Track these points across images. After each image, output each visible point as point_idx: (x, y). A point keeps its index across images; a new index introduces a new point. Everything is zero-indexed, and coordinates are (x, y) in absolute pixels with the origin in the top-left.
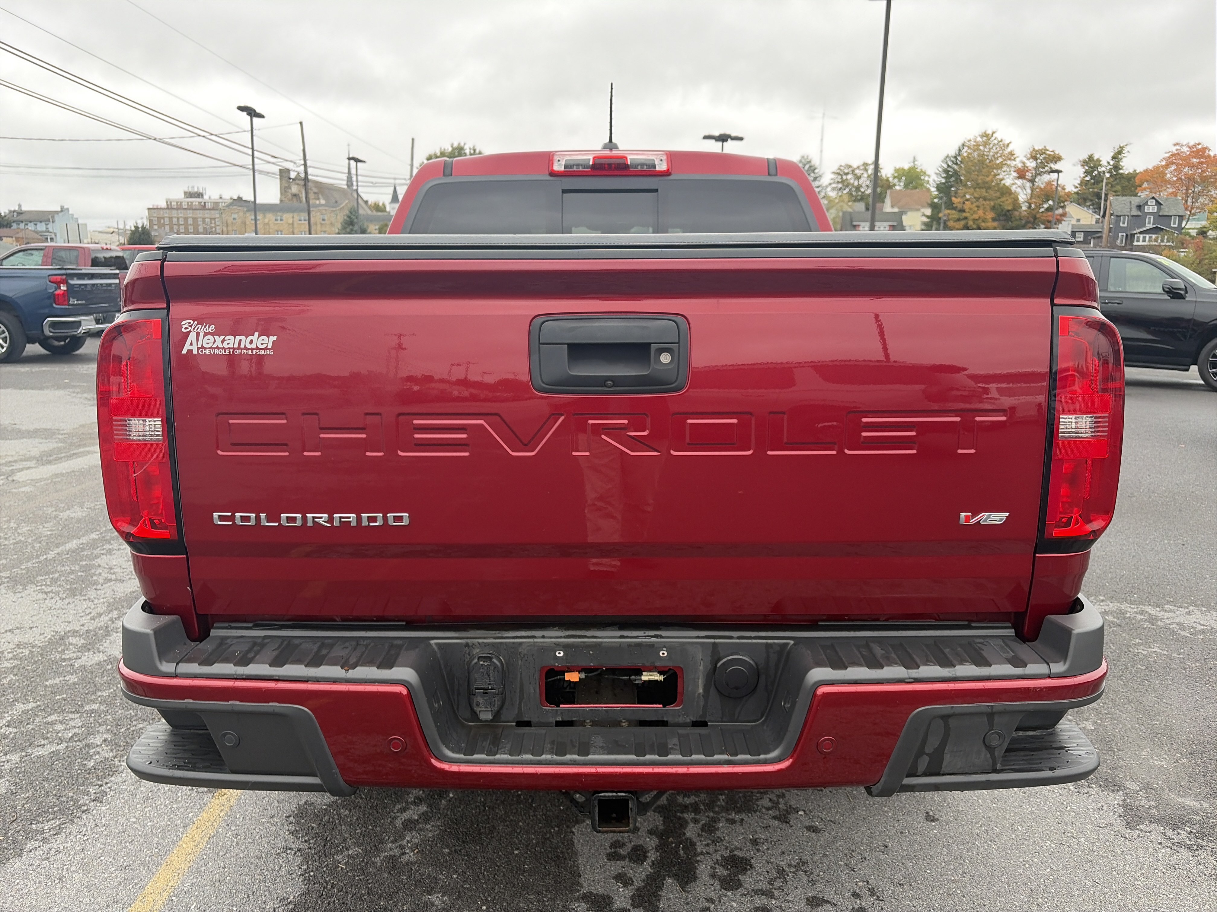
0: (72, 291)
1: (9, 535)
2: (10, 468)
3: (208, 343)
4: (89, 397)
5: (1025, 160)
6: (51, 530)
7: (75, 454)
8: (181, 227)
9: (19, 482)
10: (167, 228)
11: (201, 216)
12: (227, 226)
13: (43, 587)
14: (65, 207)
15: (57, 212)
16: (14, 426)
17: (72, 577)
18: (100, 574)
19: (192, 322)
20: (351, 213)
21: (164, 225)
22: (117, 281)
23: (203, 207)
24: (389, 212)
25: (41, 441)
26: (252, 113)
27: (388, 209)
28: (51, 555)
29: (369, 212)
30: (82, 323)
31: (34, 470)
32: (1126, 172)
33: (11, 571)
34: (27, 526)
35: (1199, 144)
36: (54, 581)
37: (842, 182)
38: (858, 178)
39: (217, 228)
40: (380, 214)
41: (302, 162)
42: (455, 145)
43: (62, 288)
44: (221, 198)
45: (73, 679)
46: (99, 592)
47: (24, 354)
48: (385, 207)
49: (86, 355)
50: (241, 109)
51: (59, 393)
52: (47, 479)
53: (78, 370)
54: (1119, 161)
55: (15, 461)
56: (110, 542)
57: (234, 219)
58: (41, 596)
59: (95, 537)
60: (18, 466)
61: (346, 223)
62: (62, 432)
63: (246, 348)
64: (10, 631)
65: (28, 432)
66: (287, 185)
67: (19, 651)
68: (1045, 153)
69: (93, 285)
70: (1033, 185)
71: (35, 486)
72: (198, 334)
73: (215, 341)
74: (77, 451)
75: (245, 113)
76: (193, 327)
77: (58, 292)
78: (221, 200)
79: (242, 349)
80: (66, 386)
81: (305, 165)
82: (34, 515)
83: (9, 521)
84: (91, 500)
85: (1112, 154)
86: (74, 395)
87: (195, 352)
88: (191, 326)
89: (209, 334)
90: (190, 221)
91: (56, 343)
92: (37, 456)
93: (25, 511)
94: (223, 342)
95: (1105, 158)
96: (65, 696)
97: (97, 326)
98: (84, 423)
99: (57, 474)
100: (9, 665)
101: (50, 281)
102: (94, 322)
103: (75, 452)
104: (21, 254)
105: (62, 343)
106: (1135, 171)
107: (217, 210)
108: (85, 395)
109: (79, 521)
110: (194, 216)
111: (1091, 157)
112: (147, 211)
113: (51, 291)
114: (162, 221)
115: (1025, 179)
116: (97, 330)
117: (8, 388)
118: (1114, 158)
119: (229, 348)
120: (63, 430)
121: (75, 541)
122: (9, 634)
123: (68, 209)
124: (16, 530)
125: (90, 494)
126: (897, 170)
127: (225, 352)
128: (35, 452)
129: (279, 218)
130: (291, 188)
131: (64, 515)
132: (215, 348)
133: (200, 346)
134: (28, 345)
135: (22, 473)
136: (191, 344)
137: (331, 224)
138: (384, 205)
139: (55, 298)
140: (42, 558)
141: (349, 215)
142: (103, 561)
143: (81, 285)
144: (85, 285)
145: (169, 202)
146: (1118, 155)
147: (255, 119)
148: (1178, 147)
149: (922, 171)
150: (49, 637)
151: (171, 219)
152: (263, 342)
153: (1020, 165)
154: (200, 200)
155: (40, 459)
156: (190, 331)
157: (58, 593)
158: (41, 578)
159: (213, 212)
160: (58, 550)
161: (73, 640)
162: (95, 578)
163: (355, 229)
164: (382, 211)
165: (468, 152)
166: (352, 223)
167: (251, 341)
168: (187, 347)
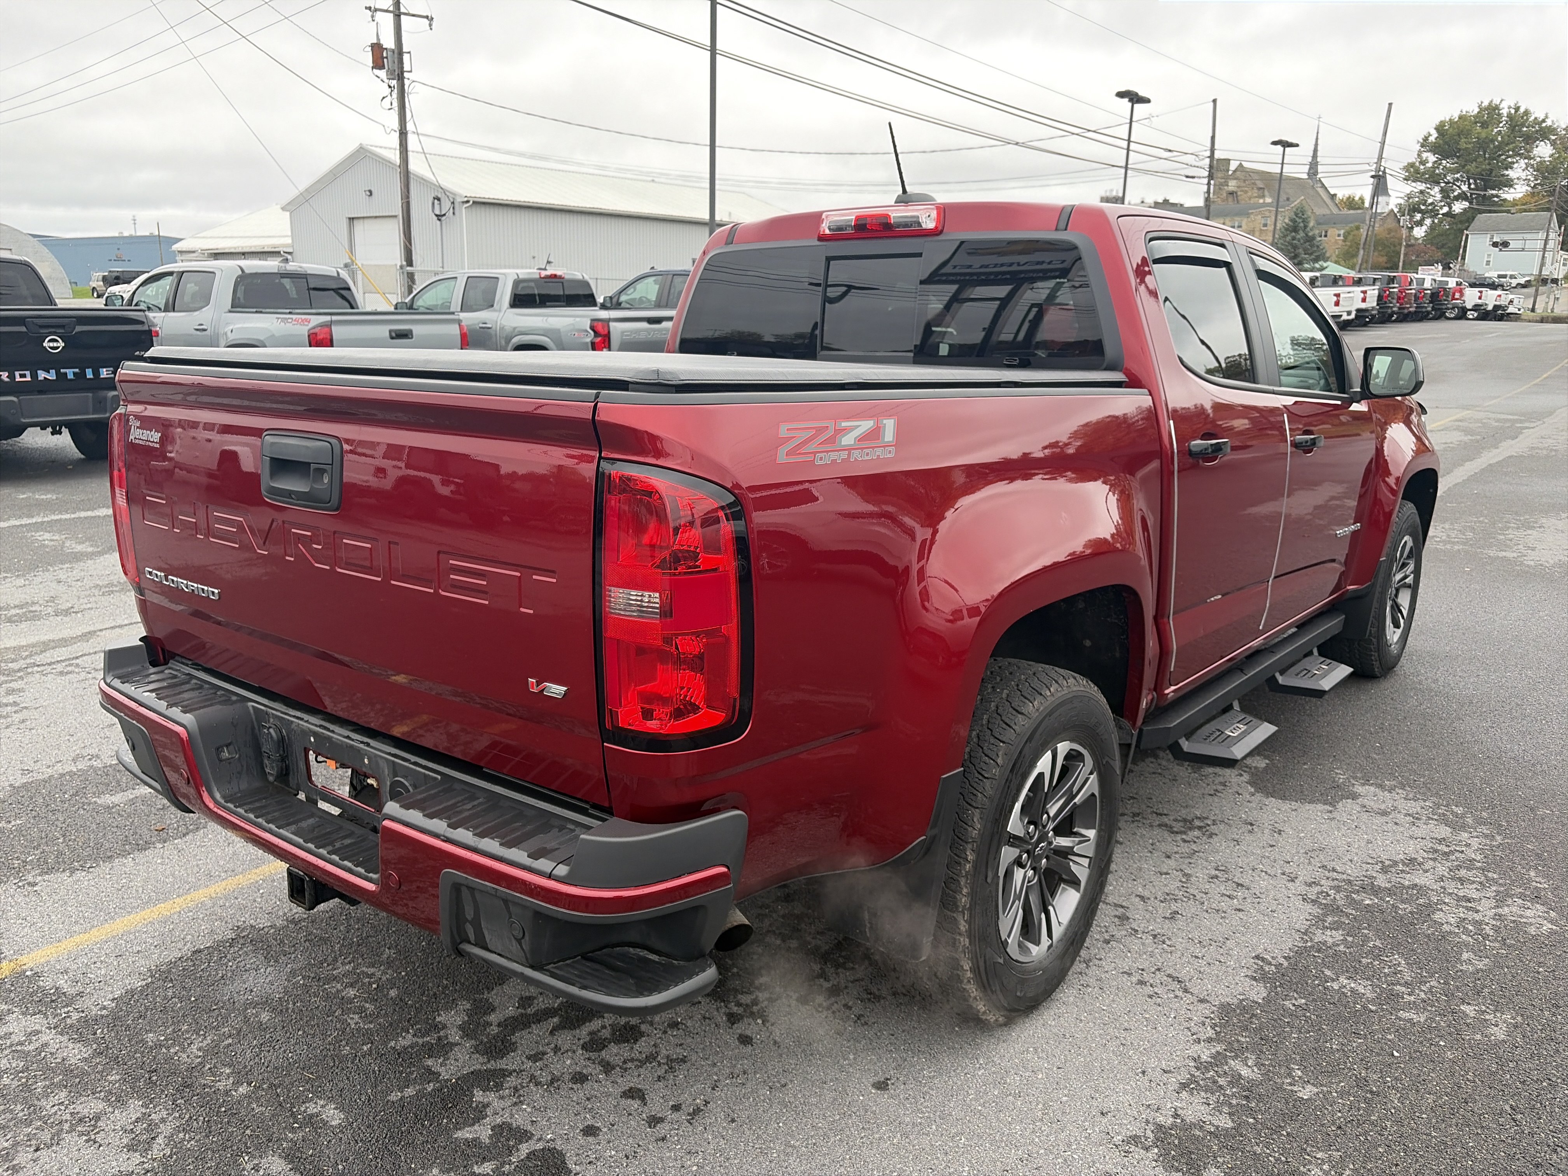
20: (1296, 215)
26: (1134, 98)
27: (1366, 206)
29: (1335, 211)
40: (1352, 212)
41: (1208, 154)
42: (1486, 104)
44: (1144, 202)
48: (1363, 202)
61: (1286, 230)
66: (1223, 181)
75: (1126, 100)
78: (1146, 205)
138: (1360, 200)
141: (1296, 218)
163: (1298, 237)
164: (1359, 208)
165: (1505, 112)
166: (1295, 229)
167: (152, 436)
168: (131, 437)
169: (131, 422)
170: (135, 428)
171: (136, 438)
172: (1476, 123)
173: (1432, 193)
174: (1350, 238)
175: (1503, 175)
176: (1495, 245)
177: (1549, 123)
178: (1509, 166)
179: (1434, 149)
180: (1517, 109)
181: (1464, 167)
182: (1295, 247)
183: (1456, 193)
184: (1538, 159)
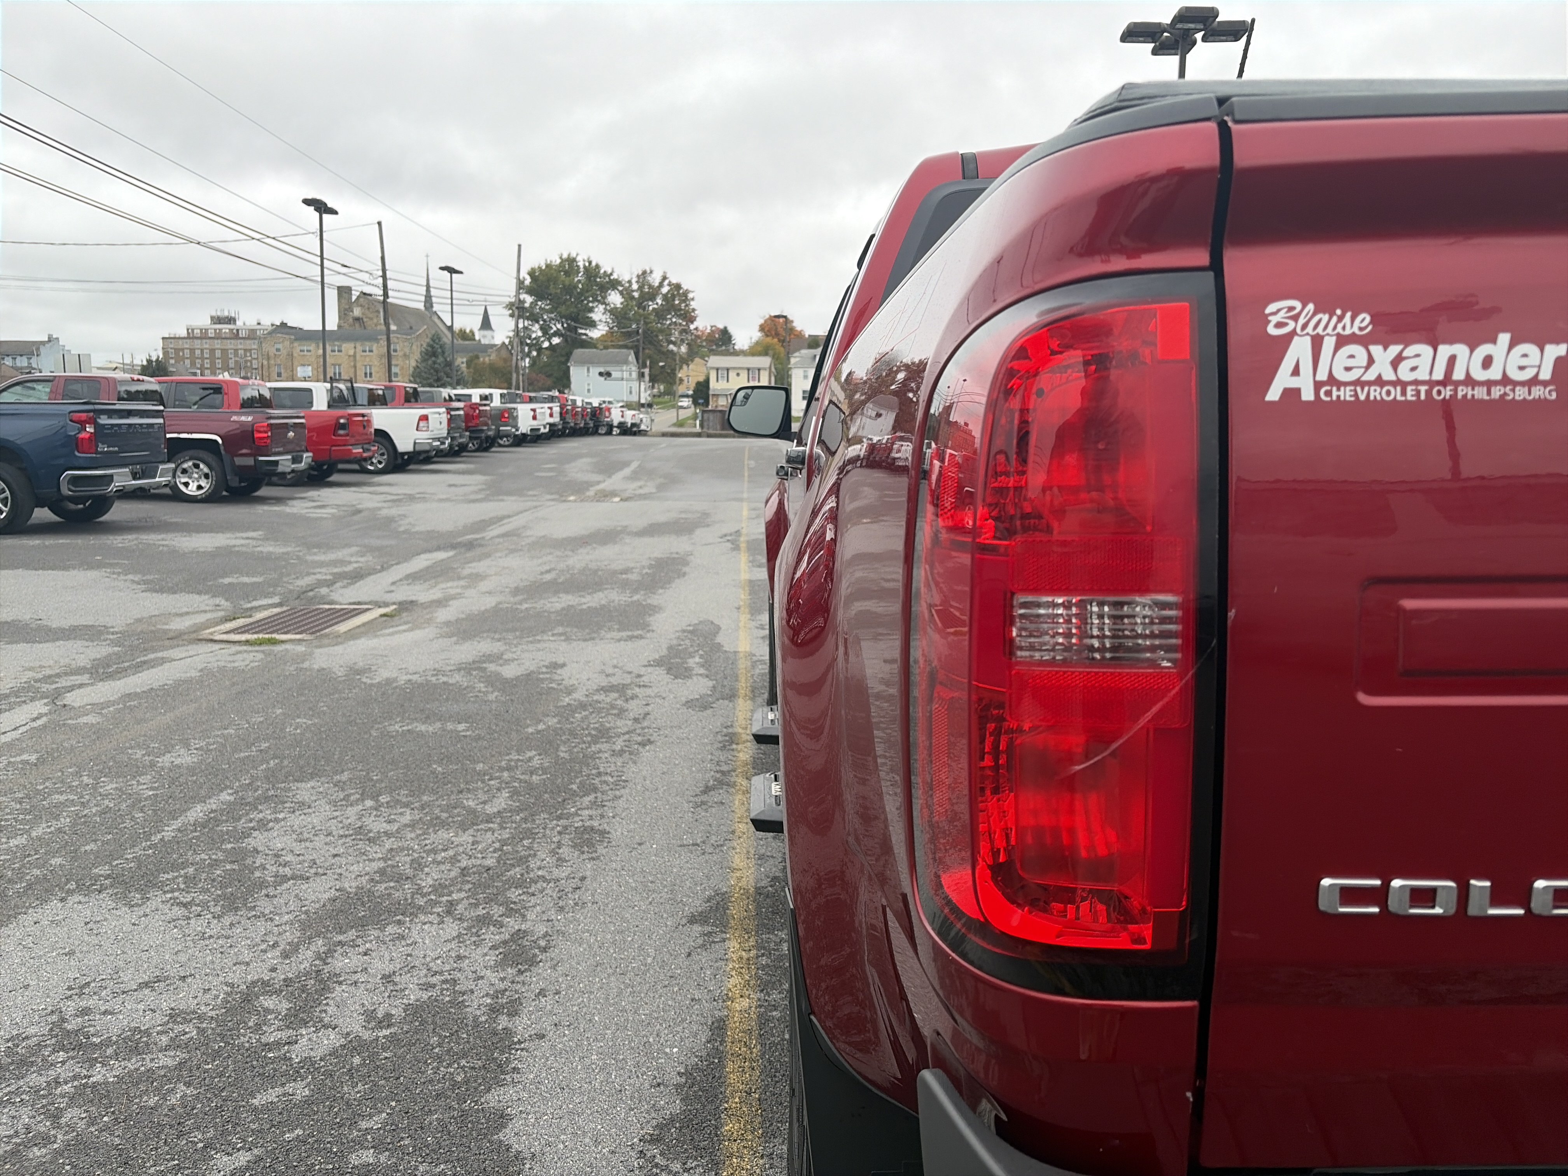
0: (101, 433)
1: (87, 797)
2: (54, 686)
3: (1348, 369)
4: (136, 579)
6: (152, 789)
7: (145, 662)
8: (206, 361)
9: (73, 708)
10: (188, 362)
11: (232, 347)
12: (268, 359)
13: (176, 894)
14: (54, 336)
15: (43, 343)
16: (40, 622)
17: (218, 872)
18: (263, 867)
19: (1298, 305)
20: (433, 341)
21: (183, 359)
22: (161, 421)
23: (235, 335)
24: (480, 340)
25: (86, 644)
26: (321, 208)
27: (477, 338)
28: (168, 833)
29: (455, 341)
30: (115, 477)
31: (90, 688)
33: (110, 863)
34: (111, 782)
36: (191, 881)
39: (254, 362)
40: (467, 342)
41: (380, 273)
42: (565, 256)
43: (88, 429)
44: (259, 324)
45: (300, 1090)
46: (275, 901)
47: (29, 523)
48: (473, 334)
49: (113, 522)
50: (307, 202)
51: (92, 574)
52: (114, 703)
53: (109, 542)
55: (58, 675)
56: (256, 808)
57: (278, 350)
58: (178, 912)
59: (228, 798)
60: (64, 682)
62: (112, 630)
63: (1469, 381)
64: (146, 985)
65: (63, 630)
66: (347, 307)
67: (179, 1028)
69: (130, 425)
71: (101, 713)
72: (1317, 342)
73: (1371, 361)
74: (146, 658)
75: (312, 208)
76: (1302, 321)
77: (82, 435)
78: (259, 327)
79: (1457, 384)
80: (99, 566)
81: (384, 277)
82: (115, 761)
83: (78, 774)
84: (197, 736)
86: (115, 576)
87: (1308, 395)
88: (1295, 318)
89: (1352, 339)
90: (218, 354)
91: (72, 506)
92: (89, 666)
93: (99, 755)
94: (1396, 363)
96: (299, 1132)
97: (133, 482)
98: (139, 616)
99: (130, 694)
100: (170, 1062)
101: (71, 421)
102: (131, 478)
103: (143, 659)
104: (18, 389)
105: (81, 506)
107: (255, 339)
108: (130, 577)
109: (192, 770)
110: (223, 347)
112: (161, 341)
113: (73, 433)
114: (181, 354)
116: (133, 488)
117: (17, 568)
119: (1416, 382)
120: (113, 627)
121: (199, 808)
122: (147, 991)
123: (57, 339)
124: (95, 788)
125: (191, 725)
127: (1404, 393)
128: (83, 661)
129: (336, 348)
130: (352, 311)
131: (165, 760)
132: (1370, 383)
133: (1322, 376)
134: (36, 509)
135: (74, 693)
136: (1296, 372)
137: (405, 355)
138: (472, 332)
139: (76, 443)
140: (156, 839)
141: (432, 343)
142: (257, 840)
143: (113, 425)
144: (119, 425)
145: (190, 331)
147: (325, 216)
150: (222, 996)
151: (192, 351)
152: (1524, 362)
154: (231, 326)
155: (93, 671)
156: (1294, 333)
157: (205, 905)
158: (166, 876)
159: (248, 342)
160: (177, 824)
161: (269, 1002)
162: (257, 874)
163: (438, 361)
164: (470, 340)
165: (581, 264)
166: (434, 354)
167: (1487, 362)
168: (1282, 381)
169: (1279, 325)
170: (1329, 344)
171: (1332, 380)
172: (560, 271)
173: (534, 329)
174: (473, 366)
175: (588, 317)
176: (601, 374)
177: (615, 276)
178: (591, 310)
179: (530, 291)
180: (590, 263)
181: (556, 308)
182: (437, 371)
183: (552, 331)
184: (612, 306)
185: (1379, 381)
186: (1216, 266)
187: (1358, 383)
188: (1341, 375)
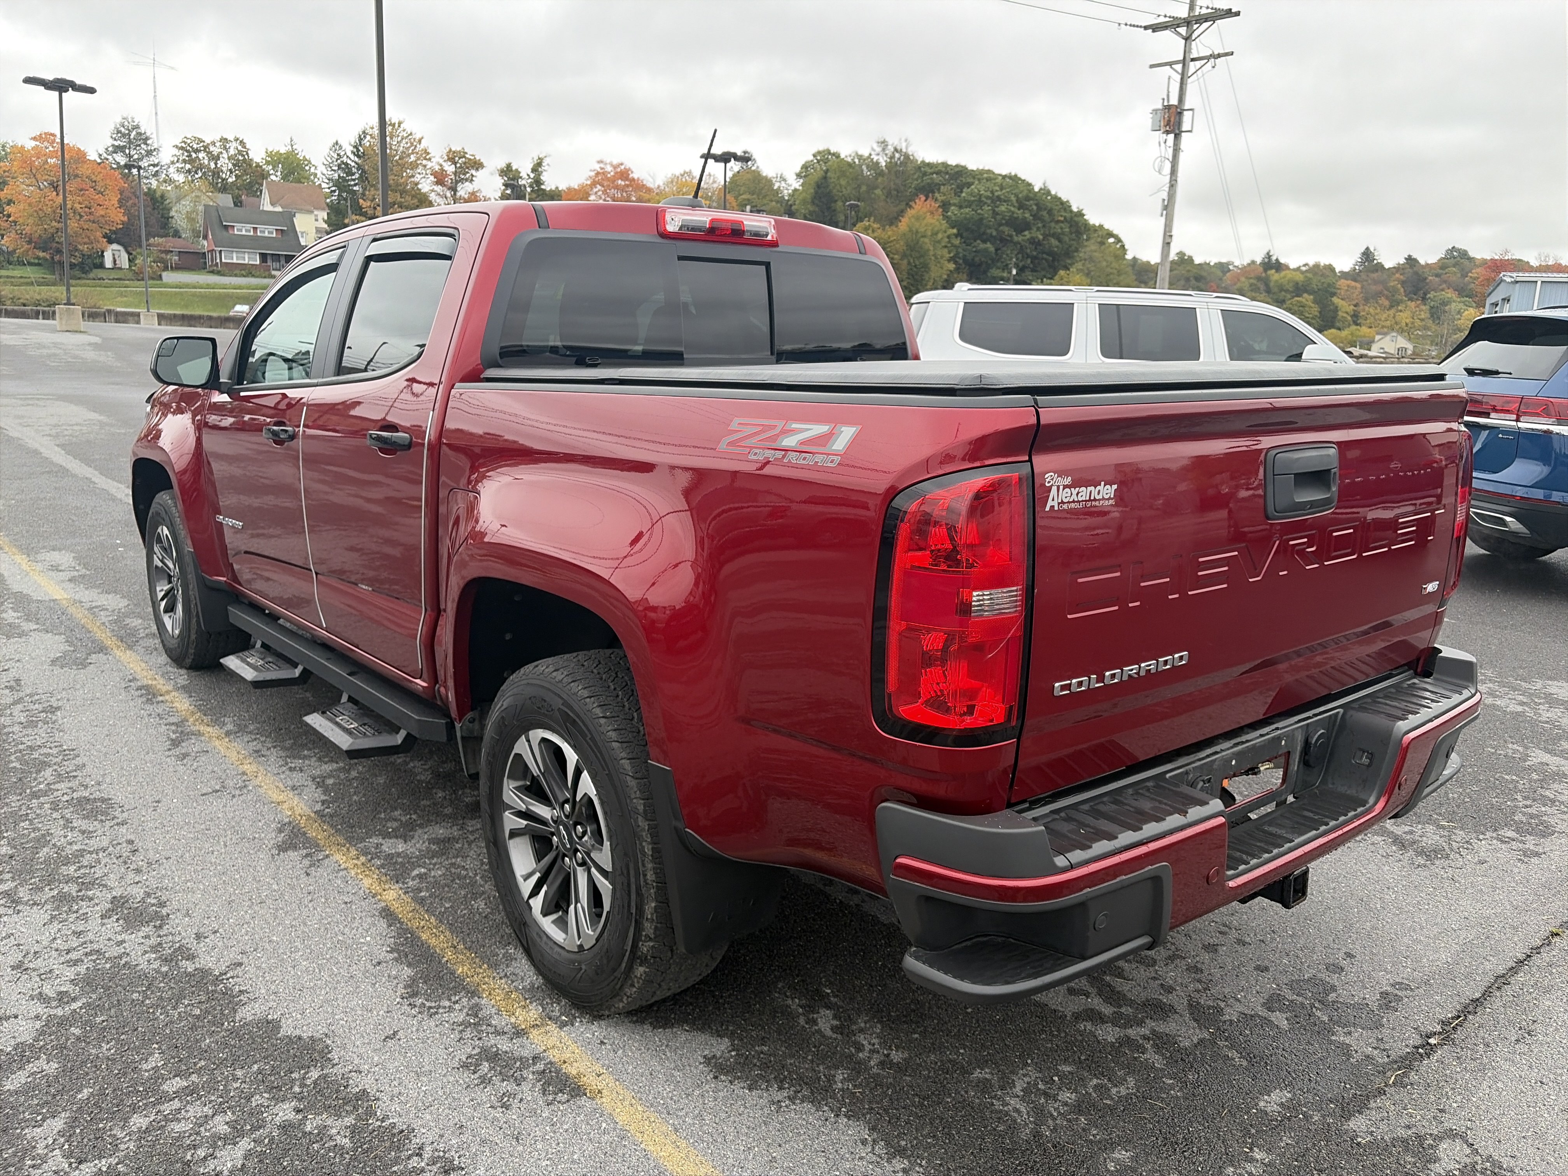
3: (1066, 497)
5: (441, 161)
19: (1053, 474)
32: (548, 189)
35: (622, 164)
37: (191, 161)
38: (216, 158)
54: (539, 175)
63: (1095, 500)
68: (464, 157)
70: (455, 194)
72: (1058, 488)
73: (1071, 494)
76: (1054, 480)
79: (1092, 501)
85: (531, 166)
87: (1056, 508)
89: (1067, 486)
94: (1078, 494)
95: (525, 169)
106: (557, 188)
111: (509, 166)
115: (445, 185)
118: (534, 170)
119: (1082, 501)
126: (270, 154)
127: (1079, 505)
132: (1071, 502)
133: (1060, 500)
136: (1053, 500)
146: (537, 167)
148: (602, 165)
149: (305, 159)
152: (1107, 492)
153: (437, 168)
156: (1052, 485)
167: (1099, 492)
168: (1050, 503)
169: (1049, 482)
170: (1061, 488)
171: (1062, 502)
185: (1074, 502)
186: (1030, 460)
187: (1069, 502)
188: (1065, 500)
